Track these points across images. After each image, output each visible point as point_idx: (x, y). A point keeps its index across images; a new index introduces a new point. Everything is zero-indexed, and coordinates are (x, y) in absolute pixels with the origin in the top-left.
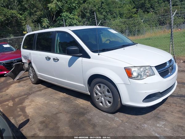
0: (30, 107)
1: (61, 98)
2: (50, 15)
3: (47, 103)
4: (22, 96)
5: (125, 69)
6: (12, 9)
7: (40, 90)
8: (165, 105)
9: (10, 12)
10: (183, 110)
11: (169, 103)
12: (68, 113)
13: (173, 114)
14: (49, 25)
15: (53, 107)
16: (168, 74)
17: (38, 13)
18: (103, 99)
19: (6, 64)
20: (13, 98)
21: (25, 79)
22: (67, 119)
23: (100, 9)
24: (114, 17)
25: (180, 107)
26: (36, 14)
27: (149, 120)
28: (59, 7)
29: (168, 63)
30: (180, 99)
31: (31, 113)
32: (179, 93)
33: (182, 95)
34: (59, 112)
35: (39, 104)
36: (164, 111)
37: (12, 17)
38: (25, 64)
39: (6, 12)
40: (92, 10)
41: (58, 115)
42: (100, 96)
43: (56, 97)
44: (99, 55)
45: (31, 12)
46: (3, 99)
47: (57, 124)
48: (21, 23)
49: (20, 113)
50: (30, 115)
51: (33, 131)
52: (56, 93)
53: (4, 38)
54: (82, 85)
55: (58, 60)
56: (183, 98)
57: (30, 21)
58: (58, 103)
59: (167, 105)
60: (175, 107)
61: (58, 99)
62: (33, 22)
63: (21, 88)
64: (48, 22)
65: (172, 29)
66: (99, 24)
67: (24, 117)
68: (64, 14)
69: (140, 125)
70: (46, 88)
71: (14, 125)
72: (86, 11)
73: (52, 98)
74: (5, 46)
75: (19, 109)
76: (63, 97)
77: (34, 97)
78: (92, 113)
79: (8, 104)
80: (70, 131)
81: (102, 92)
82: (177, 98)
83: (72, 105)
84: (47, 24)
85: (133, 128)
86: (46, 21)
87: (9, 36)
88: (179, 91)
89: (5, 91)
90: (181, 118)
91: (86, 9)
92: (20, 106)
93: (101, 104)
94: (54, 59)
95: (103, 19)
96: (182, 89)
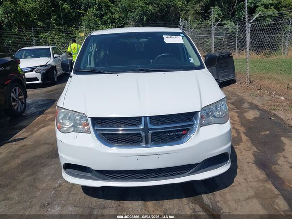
31: (39, 133)
34: (52, 143)
37: (169, 7)
41: (44, 146)
49: (35, 129)
50: (34, 135)
64: (220, 12)
67: (28, 134)
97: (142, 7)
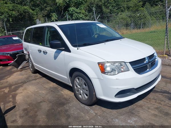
0: (21, 94)
1: (51, 87)
2: (58, 10)
3: (37, 92)
4: (19, 84)
5: (99, 63)
6: (25, 5)
7: (35, 79)
8: (145, 100)
9: (22, 8)
10: (160, 107)
11: (149, 98)
12: (50, 102)
13: (149, 110)
14: (57, 19)
15: (40, 96)
16: (147, 70)
17: (48, 8)
18: (81, 91)
19: (13, 55)
20: (10, 86)
21: (27, 68)
22: (47, 109)
23: (106, 4)
24: (122, 11)
25: (160, 103)
26: (46, 9)
27: (122, 115)
28: (66, 2)
29: (147, 58)
30: (162, 95)
31: (19, 100)
32: (164, 88)
33: (166, 91)
34: (43, 101)
35: (29, 92)
36: (141, 106)
37: (25, 12)
38: (26, 55)
39: (20, 8)
40: (98, 4)
41: (41, 104)
42: (79, 88)
43: (47, 86)
44: (78, 49)
45: (42, 8)
46: (3, 85)
47: (36, 112)
48: (33, 18)
49: (11, 99)
50: (17, 102)
51: (15, 117)
52: (48, 83)
53: (18, 31)
54: (66, 77)
55: (47, 53)
56: (166, 94)
57: (41, 15)
58: (46, 92)
59: (146, 101)
60: (154, 103)
61: (47, 89)
62: (44, 17)
63: (21, 77)
64: (57, 16)
65: (167, 23)
66: (98, 18)
67: (12, 104)
68: (71, 9)
69: (112, 119)
70: (41, 78)
71: (1, 110)
72: (92, 5)
73: (42, 87)
74: (14, 38)
75: (11, 96)
76: (52, 86)
77: (28, 85)
78: (71, 104)
79: (5, 90)
80: (46, 120)
81: (80, 85)
82: (160, 94)
83: (57, 95)
84: (55, 18)
85: (103, 122)
86: (54, 16)
87: (22, 29)
88: (164, 86)
89: (7, 79)
90: (155, 116)
91: (92, 4)
92: (13, 93)
93: (80, 96)
94: (44, 52)
95: (109, 13)
96: (169, 85)
97: (7, 12)
